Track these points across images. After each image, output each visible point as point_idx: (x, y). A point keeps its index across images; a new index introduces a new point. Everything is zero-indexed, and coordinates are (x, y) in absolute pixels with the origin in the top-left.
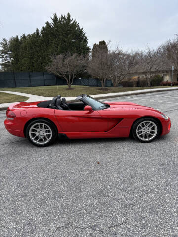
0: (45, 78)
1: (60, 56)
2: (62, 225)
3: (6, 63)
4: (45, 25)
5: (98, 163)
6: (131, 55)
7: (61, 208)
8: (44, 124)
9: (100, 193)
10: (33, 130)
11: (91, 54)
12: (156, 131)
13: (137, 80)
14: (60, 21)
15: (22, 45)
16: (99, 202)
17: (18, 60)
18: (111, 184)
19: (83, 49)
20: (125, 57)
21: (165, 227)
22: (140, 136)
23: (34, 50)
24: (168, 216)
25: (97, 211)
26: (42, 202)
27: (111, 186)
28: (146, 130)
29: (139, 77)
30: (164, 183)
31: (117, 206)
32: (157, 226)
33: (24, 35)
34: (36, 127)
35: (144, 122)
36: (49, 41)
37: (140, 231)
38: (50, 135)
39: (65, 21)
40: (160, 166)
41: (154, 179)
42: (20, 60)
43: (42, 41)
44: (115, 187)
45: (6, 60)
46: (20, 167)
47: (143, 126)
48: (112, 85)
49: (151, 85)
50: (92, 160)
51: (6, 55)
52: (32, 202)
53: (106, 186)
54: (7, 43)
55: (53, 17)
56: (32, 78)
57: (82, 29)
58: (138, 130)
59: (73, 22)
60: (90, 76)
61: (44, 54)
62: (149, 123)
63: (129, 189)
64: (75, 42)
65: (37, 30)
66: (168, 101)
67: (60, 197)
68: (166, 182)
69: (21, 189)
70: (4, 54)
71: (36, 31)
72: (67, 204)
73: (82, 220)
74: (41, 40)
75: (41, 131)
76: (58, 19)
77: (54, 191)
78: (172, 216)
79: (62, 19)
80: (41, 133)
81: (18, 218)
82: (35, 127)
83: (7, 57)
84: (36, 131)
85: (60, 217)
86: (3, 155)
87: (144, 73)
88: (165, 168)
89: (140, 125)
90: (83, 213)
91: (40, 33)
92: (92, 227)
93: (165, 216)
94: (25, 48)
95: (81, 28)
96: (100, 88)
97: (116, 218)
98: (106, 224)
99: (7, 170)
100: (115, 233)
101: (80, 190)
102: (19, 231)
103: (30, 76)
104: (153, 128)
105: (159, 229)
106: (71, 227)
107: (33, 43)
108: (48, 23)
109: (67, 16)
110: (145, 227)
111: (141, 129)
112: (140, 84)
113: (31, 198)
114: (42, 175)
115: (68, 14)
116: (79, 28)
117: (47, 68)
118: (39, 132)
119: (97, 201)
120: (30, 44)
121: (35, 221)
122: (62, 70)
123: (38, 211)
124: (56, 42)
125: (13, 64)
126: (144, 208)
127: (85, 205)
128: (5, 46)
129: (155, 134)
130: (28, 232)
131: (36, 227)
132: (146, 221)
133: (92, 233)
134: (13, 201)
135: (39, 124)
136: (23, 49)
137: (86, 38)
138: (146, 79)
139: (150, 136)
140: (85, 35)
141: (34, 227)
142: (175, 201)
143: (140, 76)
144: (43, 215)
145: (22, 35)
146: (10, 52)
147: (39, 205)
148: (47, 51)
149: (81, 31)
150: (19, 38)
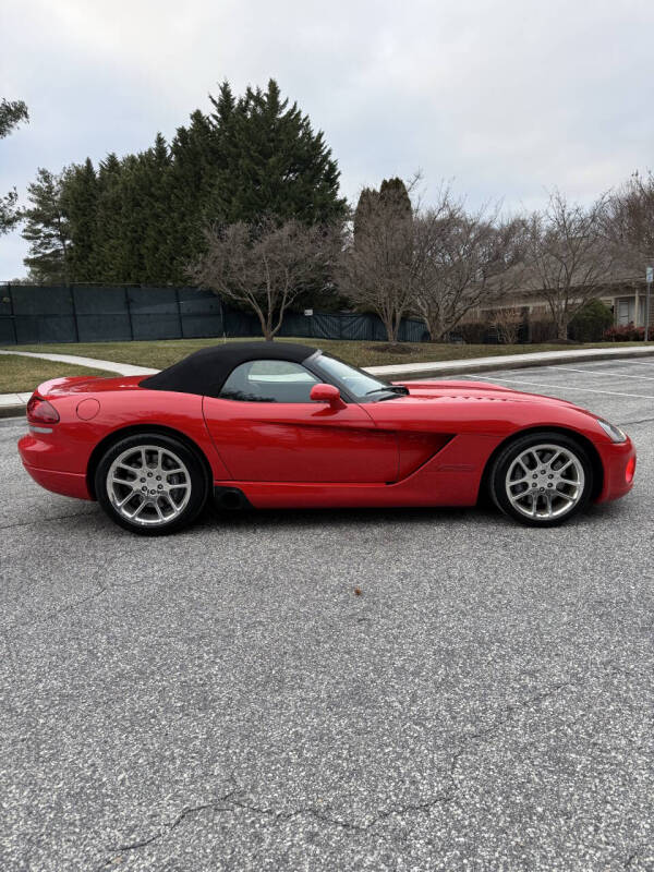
0: (184, 310)
1: (239, 229)
2: (203, 803)
3: (45, 255)
4: (188, 124)
5: (358, 593)
6: (496, 226)
7: (204, 743)
8: (161, 451)
9: (358, 694)
10: (122, 473)
11: (350, 225)
12: (579, 483)
13: (518, 319)
14: (243, 109)
15: (105, 193)
16: (352, 725)
17: (90, 248)
18: (399, 664)
19: (323, 207)
20: (472, 236)
21: (599, 819)
22: (518, 501)
23: (147, 211)
24: (614, 783)
25: (339, 757)
26: (136, 721)
27: (400, 671)
28: (543, 478)
29: (525, 310)
30: (605, 664)
31: (417, 739)
32: (568, 815)
33: (112, 159)
34: (134, 460)
35: (532, 450)
36: (200, 178)
37: (503, 831)
38: (185, 490)
39: (259, 110)
40: (593, 608)
41: (567, 649)
42: (95, 246)
43: (177, 179)
44: (416, 674)
45: (45, 245)
46: (66, 600)
47: (532, 465)
48: (426, 337)
49: (571, 336)
50: (335, 581)
51: (47, 231)
52: (98, 717)
53: (379, 672)
54: (50, 188)
55: (217, 95)
56: (135, 311)
57: (320, 135)
58: (513, 478)
59: (290, 113)
60: (344, 303)
61: (180, 226)
62: (552, 452)
63: (468, 682)
64: (291, 183)
65: (160, 141)
66: (630, 392)
67: (206, 704)
68: (609, 662)
69: (62, 676)
70: (40, 226)
71: (154, 146)
72: (228, 730)
73: (281, 785)
74: (171, 174)
75: (150, 475)
76: (236, 102)
77: (184, 685)
78: (629, 781)
79: (247, 103)
80: (152, 485)
81: (41, 775)
82: (128, 461)
83: (51, 236)
84: (133, 477)
85: (199, 772)
86: (8, 561)
87: (545, 294)
88: (609, 614)
89: (518, 459)
90: (288, 761)
91: (169, 152)
92: (315, 813)
93: (602, 781)
94: (116, 206)
95: (315, 134)
96: (380, 343)
97: (413, 782)
98: (369, 803)
99: (19, 611)
100: (406, 835)
101: (281, 681)
102: (40, 819)
103: (128, 303)
104: (570, 474)
105: (578, 827)
106: (238, 810)
107: (142, 188)
108: (197, 116)
109: (265, 90)
110: (521, 815)
111: (524, 474)
112: (529, 335)
113: (97, 704)
114: (145, 628)
115: (273, 86)
116: (308, 134)
117: (190, 270)
118: (142, 480)
119: (345, 722)
120: (133, 189)
121: (104, 784)
122: (244, 279)
123: (115, 752)
124: (227, 180)
125: (70, 259)
126: (520, 751)
127: (296, 733)
128: (43, 196)
129: (577, 496)
130: (72, 824)
131: (104, 805)
132: (527, 797)
133: (317, 834)
134: (28, 716)
135: (143, 449)
136: (106, 209)
137: (333, 168)
138: (550, 317)
139: (558, 502)
140: (332, 158)
141: (95, 806)
142: (642, 729)
143: (531, 306)
144: (133, 766)
145: (104, 158)
146: (62, 219)
147: (124, 730)
148: (192, 213)
149: (316, 145)
150: (96, 168)
